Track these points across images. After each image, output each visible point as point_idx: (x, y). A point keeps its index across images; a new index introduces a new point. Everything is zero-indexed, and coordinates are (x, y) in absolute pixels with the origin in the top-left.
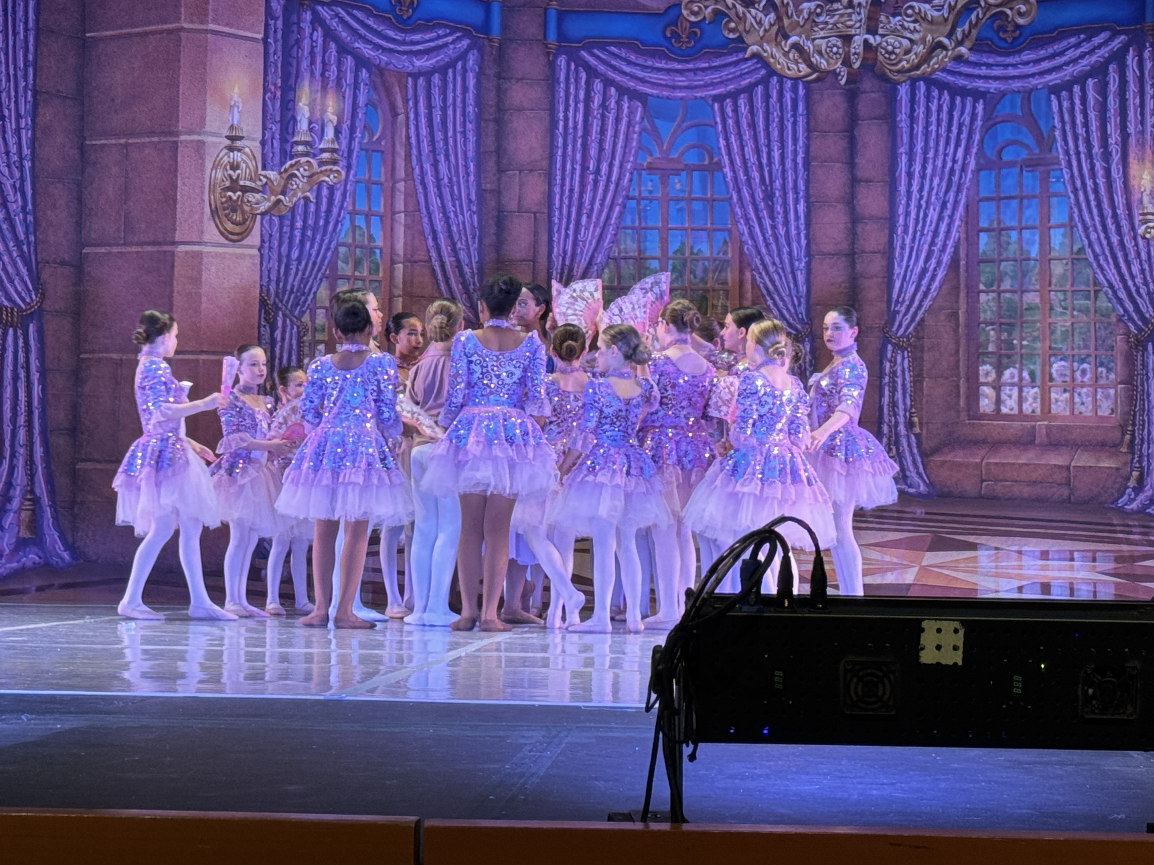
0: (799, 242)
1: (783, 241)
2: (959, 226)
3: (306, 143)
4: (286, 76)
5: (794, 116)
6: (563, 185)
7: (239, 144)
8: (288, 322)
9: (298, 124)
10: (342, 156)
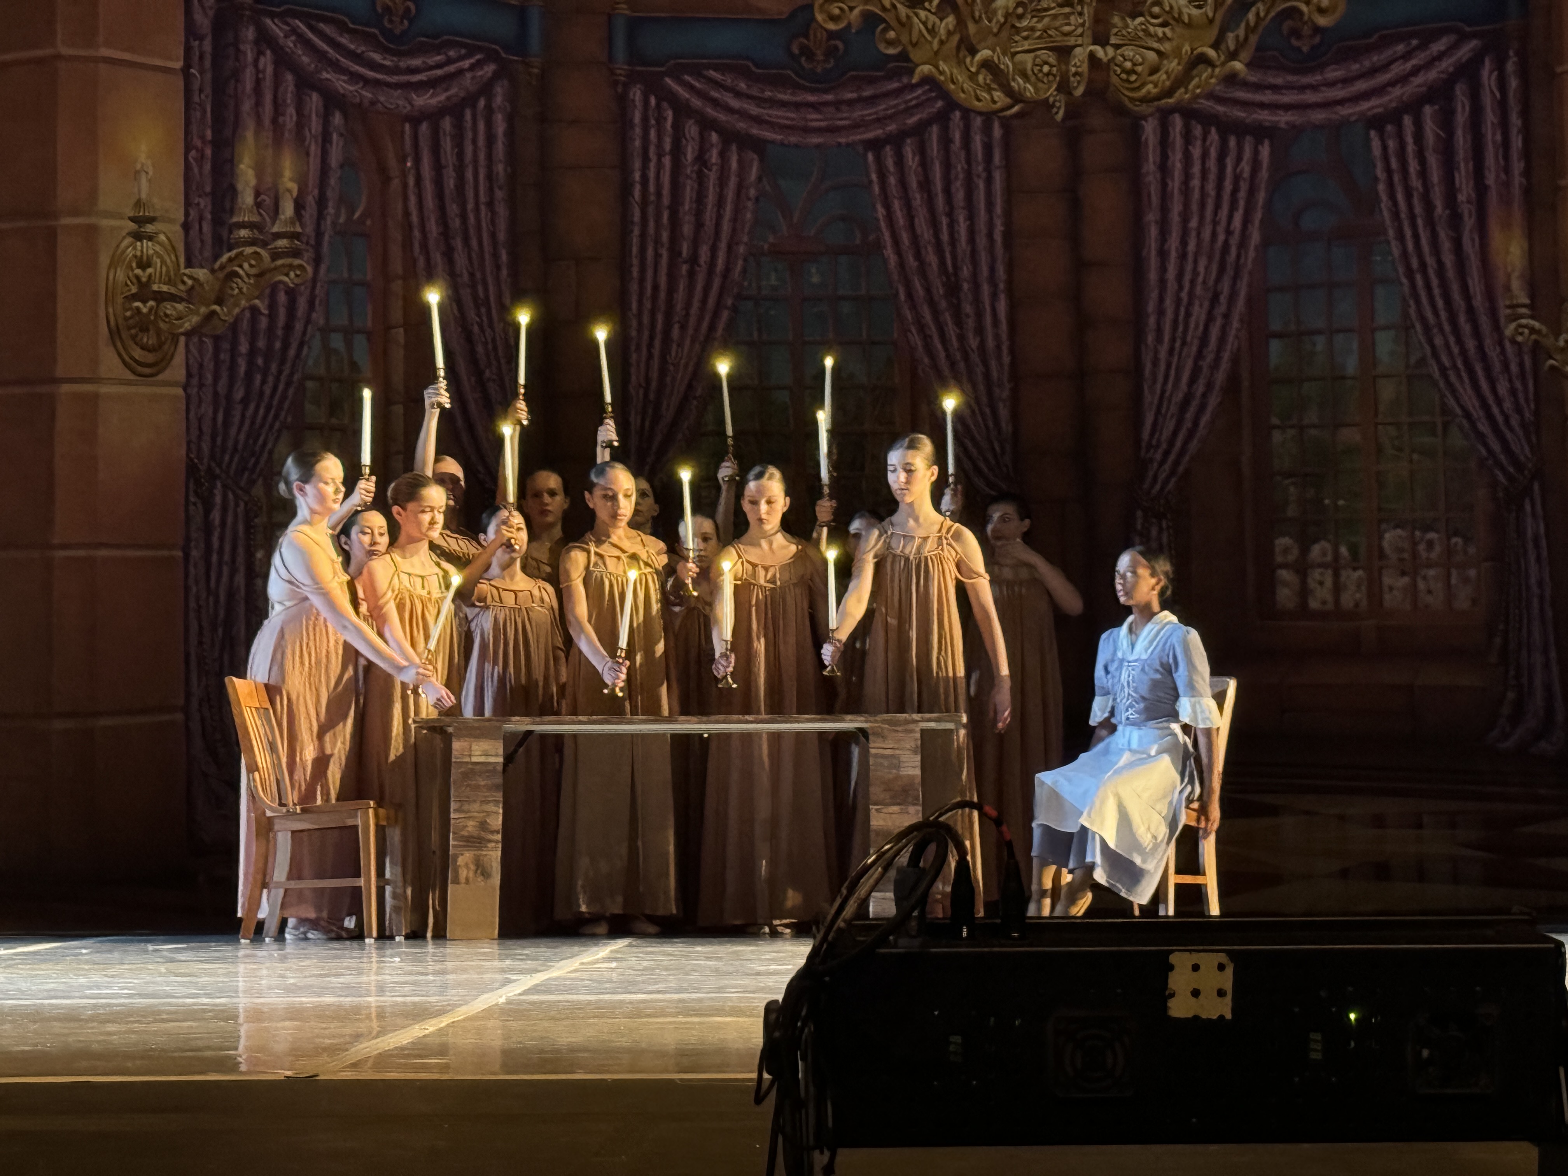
0: (999, 358)
1: (975, 357)
2: (1238, 330)
3: (251, 226)
4: (218, 124)
5: (989, 169)
6: (642, 280)
7: (149, 228)
8: (231, 496)
9: (239, 196)
10: (307, 243)
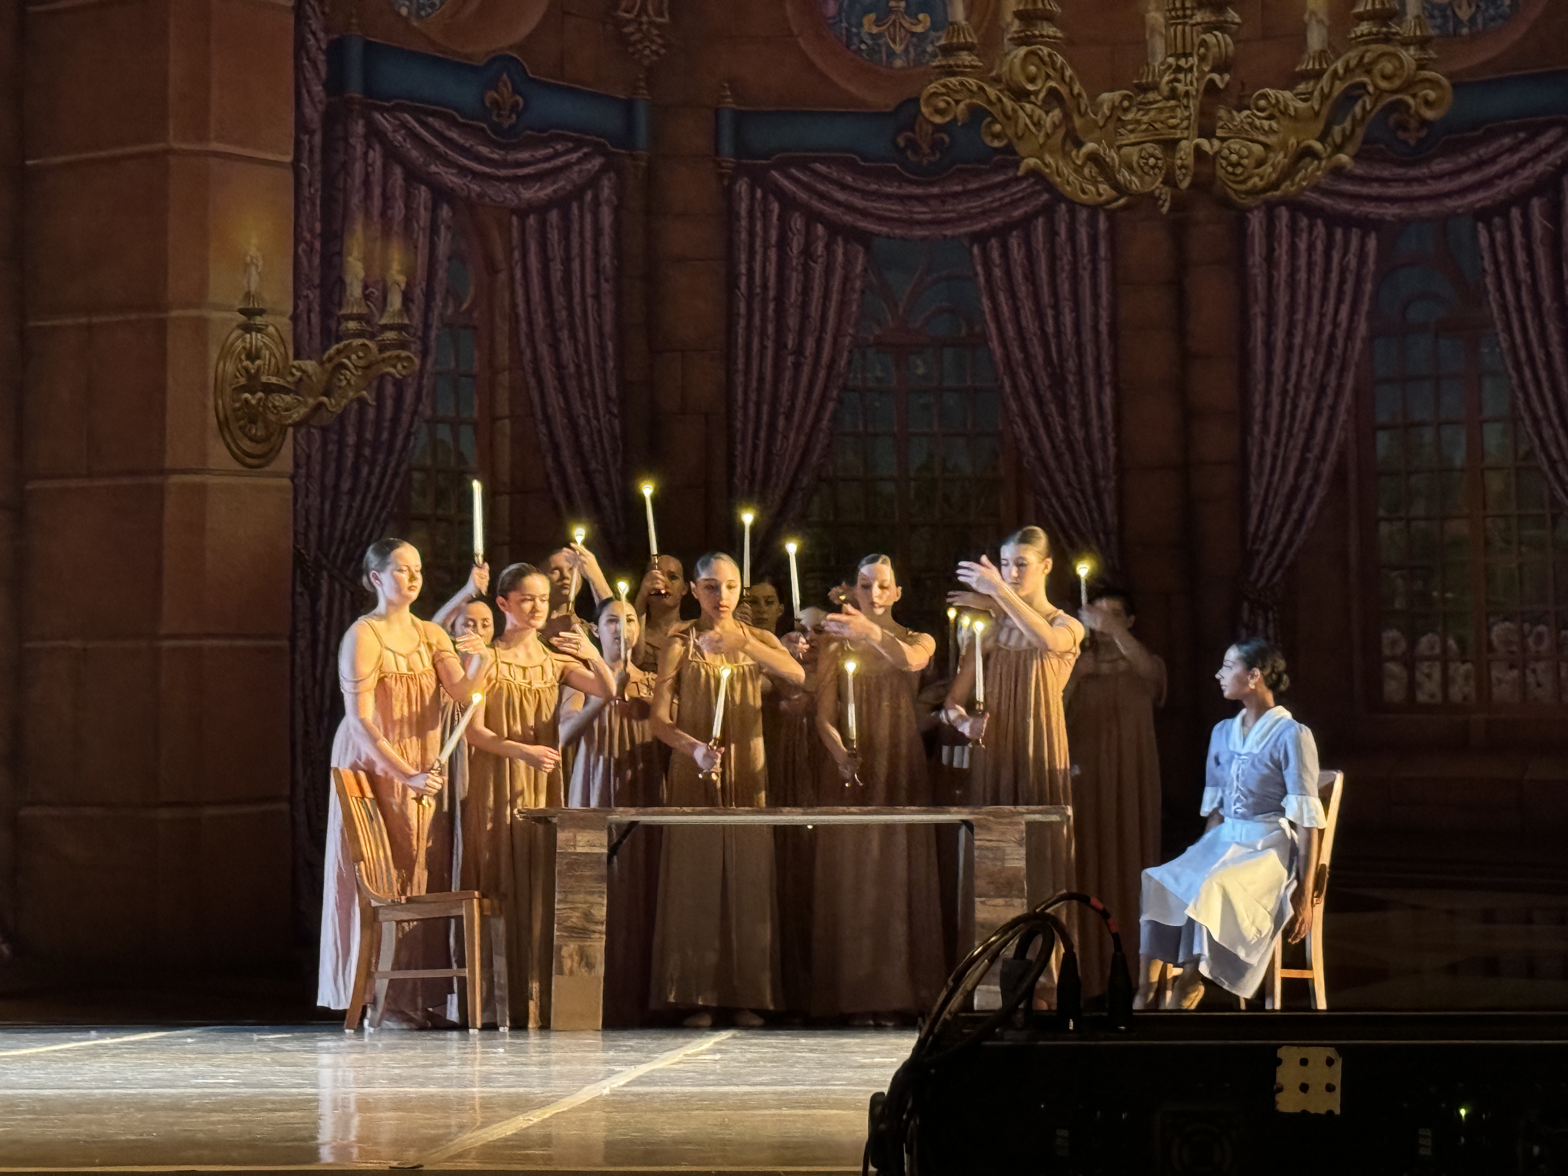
0: (1105, 450)
1: (1080, 448)
2: (1345, 422)
3: (359, 318)
4: (327, 218)
5: (1094, 262)
6: (747, 372)
7: (258, 320)
8: (337, 586)
9: (348, 288)
10: (414, 335)
